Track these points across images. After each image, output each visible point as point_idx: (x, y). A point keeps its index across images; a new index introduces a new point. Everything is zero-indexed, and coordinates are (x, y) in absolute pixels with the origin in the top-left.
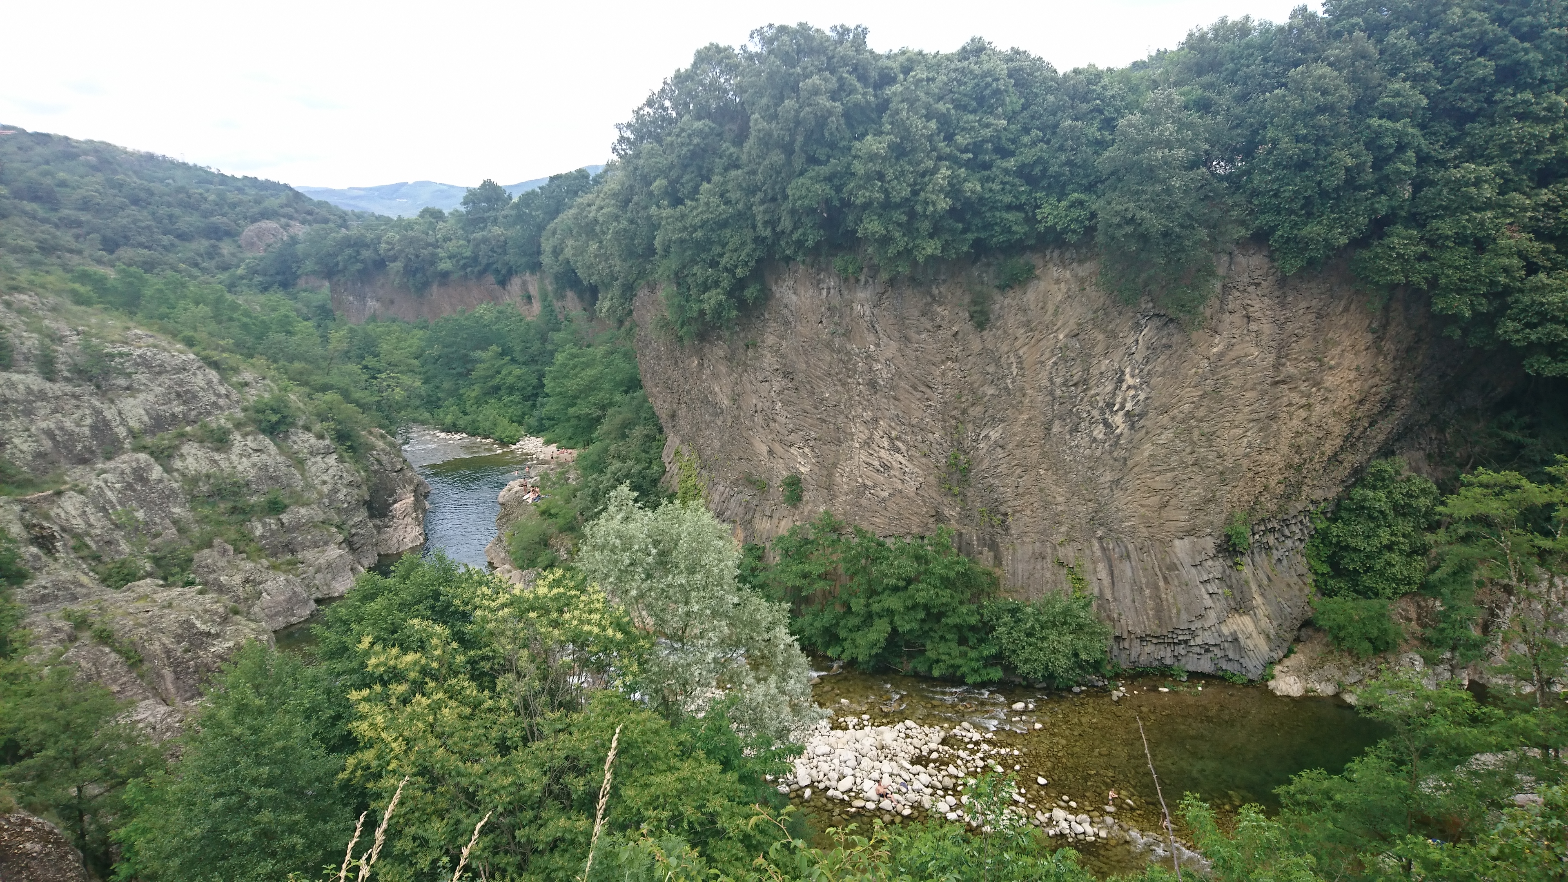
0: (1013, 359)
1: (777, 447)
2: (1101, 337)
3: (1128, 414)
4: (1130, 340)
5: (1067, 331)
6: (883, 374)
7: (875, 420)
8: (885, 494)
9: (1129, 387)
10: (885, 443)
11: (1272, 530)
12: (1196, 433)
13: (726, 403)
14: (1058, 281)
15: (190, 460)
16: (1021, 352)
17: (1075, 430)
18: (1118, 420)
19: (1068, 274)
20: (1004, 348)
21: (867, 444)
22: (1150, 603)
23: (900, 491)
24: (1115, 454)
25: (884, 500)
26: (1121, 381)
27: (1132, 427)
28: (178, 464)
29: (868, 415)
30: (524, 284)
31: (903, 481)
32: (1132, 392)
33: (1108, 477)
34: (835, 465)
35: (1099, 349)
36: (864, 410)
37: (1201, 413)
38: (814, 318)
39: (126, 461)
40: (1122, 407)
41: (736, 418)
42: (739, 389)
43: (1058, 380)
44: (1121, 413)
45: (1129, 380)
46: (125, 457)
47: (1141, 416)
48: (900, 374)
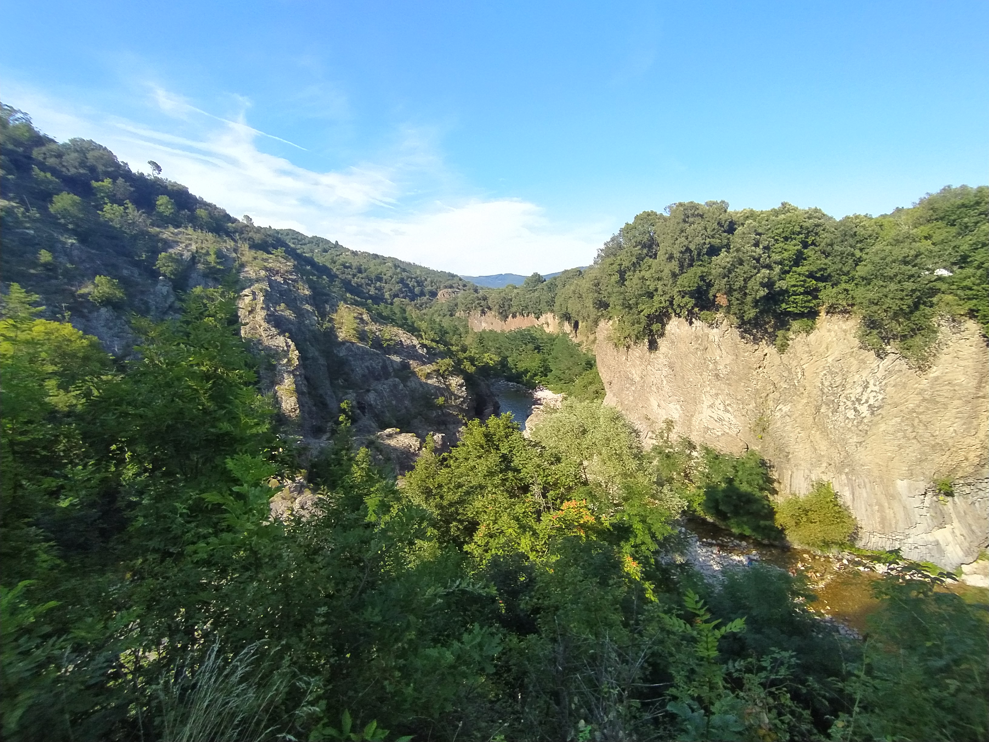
0: (799, 370)
1: (662, 403)
2: (856, 362)
3: (870, 406)
4: (874, 365)
5: (833, 358)
6: (723, 372)
7: (717, 395)
8: (719, 434)
9: (872, 391)
10: (722, 407)
11: (969, 484)
12: (917, 420)
13: (637, 379)
14: (829, 331)
15: (413, 383)
16: (804, 367)
17: (835, 411)
18: (864, 409)
19: (836, 327)
20: (795, 363)
21: (711, 406)
22: (878, 515)
23: (728, 433)
24: (860, 428)
25: (718, 436)
26: (866, 387)
27: (872, 413)
28: (409, 384)
29: (714, 391)
30: (546, 318)
31: (730, 428)
32: (874, 394)
33: (855, 439)
34: (692, 416)
35: (854, 368)
36: (711, 389)
37: (921, 410)
38: (688, 341)
39: (390, 381)
40: (867, 402)
41: (642, 386)
42: (645, 373)
43: (827, 384)
44: (866, 405)
45: (871, 387)
46: (391, 380)
47: (879, 407)
48: (732, 372)
